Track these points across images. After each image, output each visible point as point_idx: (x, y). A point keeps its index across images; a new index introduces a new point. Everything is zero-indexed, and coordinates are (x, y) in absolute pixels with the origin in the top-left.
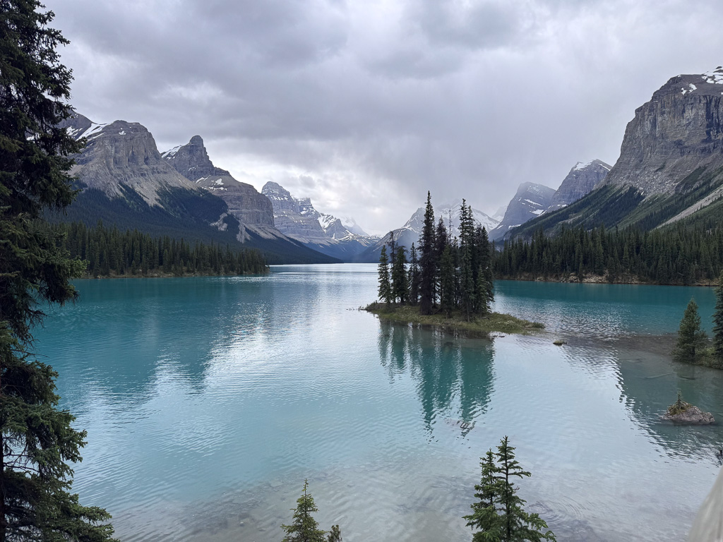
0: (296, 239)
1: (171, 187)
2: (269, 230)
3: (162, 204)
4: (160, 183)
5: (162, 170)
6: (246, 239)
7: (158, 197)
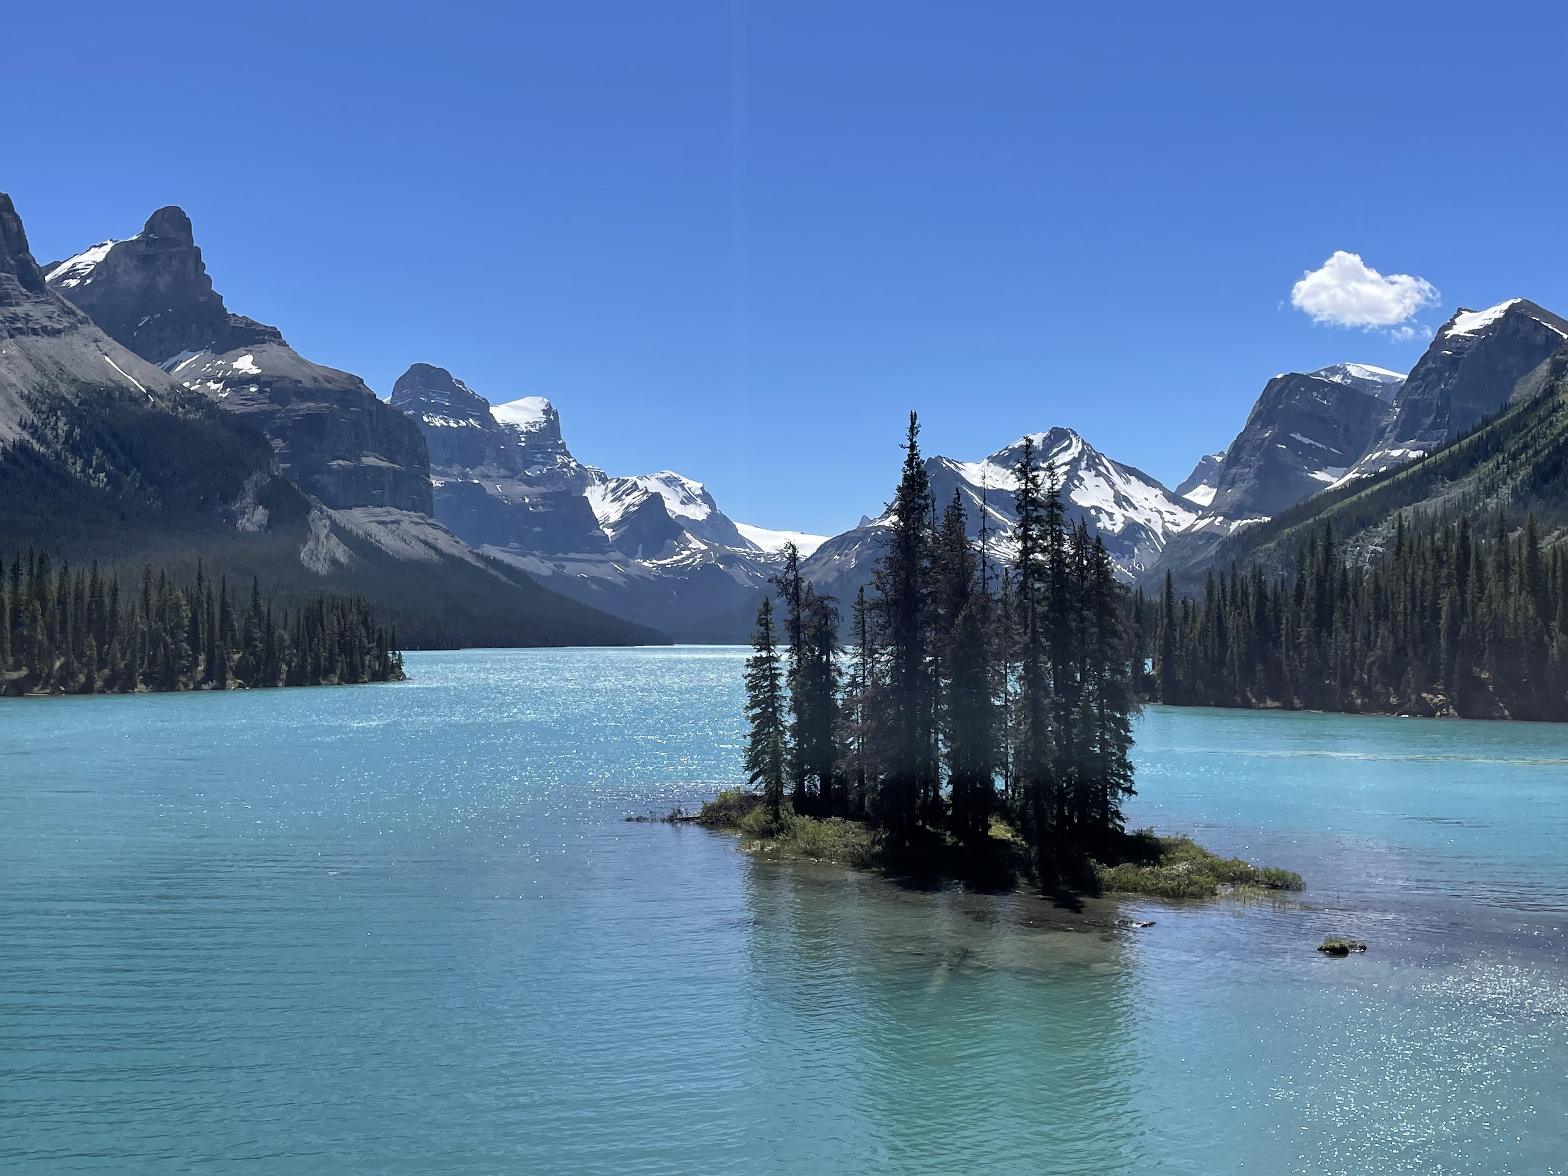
0: (508, 558)
1: (74, 380)
2: (414, 530)
3: (42, 440)
4: (40, 368)
5: (46, 322)
6: (334, 562)
7: (29, 415)
